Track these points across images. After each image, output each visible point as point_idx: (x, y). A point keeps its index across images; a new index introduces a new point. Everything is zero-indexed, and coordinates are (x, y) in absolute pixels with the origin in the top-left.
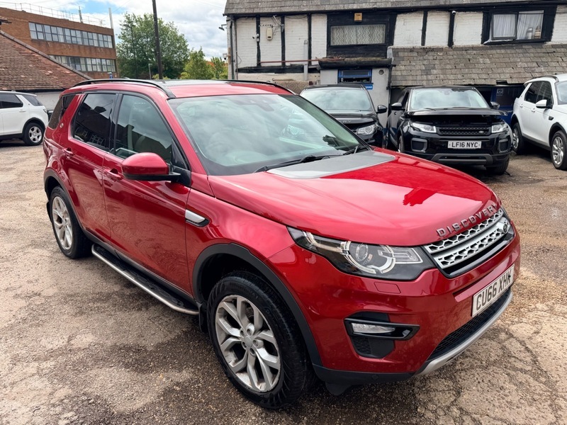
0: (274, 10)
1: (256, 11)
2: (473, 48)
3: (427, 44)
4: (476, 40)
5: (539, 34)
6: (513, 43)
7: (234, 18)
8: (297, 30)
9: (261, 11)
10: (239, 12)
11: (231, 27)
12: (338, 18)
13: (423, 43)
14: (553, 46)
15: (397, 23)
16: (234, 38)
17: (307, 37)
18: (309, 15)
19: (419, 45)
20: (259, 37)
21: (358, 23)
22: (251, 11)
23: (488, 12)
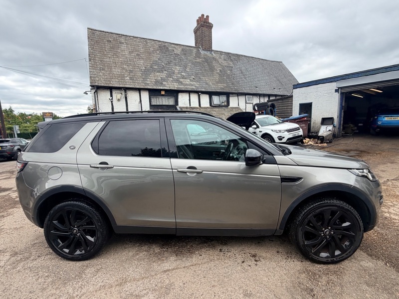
0: (121, 86)
1: (110, 85)
2: (208, 108)
3: (191, 106)
4: (208, 105)
5: (226, 103)
6: (219, 106)
7: (97, 88)
8: (133, 97)
9: (114, 86)
10: (100, 85)
11: (95, 93)
12: (154, 93)
13: (190, 105)
14: (231, 108)
15: (179, 96)
16: (96, 99)
17: (139, 100)
18: (139, 90)
19: (189, 106)
20: (112, 99)
21: (163, 95)
22: (107, 85)
23: (211, 94)
